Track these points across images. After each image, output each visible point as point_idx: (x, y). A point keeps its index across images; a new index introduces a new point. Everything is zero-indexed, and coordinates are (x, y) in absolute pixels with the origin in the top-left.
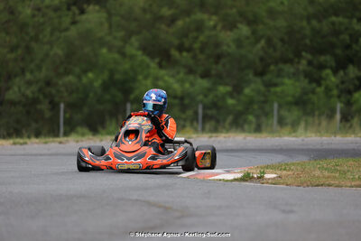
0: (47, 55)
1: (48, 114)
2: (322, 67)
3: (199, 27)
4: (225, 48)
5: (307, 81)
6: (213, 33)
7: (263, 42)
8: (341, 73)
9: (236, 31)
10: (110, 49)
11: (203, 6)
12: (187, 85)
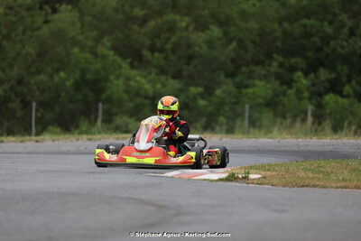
0: (19, 54)
1: (19, 113)
2: (293, 69)
3: (172, 28)
4: (197, 49)
5: (278, 83)
6: (185, 34)
7: (234, 44)
8: (312, 75)
9: (207, 32)
10: (82, 49)
11: (175, 7)
12: (159, 86)
